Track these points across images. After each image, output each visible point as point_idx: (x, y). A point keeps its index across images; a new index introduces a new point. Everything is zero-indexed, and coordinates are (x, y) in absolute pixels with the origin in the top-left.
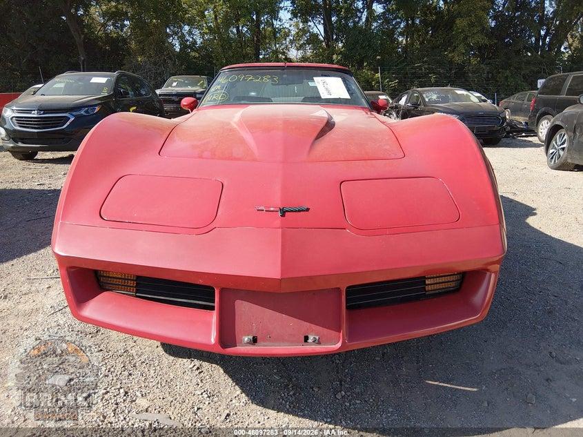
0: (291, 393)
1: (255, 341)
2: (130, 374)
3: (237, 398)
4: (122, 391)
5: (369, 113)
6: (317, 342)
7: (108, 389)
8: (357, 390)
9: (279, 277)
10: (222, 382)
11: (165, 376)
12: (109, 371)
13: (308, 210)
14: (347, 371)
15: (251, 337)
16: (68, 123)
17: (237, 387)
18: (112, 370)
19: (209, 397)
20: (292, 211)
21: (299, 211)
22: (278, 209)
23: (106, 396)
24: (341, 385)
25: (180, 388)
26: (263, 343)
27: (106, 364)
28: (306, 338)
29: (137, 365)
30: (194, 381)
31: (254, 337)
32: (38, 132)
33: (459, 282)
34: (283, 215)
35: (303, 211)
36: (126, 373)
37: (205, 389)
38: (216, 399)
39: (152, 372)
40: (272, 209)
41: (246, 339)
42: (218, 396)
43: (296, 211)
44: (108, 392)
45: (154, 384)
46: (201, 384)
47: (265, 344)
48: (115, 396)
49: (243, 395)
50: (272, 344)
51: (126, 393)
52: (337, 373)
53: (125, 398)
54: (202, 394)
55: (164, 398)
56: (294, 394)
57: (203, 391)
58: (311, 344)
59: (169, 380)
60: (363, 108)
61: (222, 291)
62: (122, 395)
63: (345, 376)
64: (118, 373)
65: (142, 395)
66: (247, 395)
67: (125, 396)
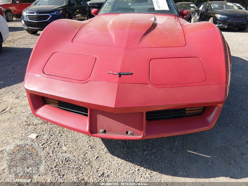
0: (125, 150)
1: (105, 132)
2: (61, 135)
3: (102, 150)
4: (57, 143)
5: (177, 18)
6: (132, 134)
7: (52, 141)
8: (154, 151)
9: (114, 107)
10: (98, 142)
11: (75, 138)
12: (53, 134)
13: (132, 74)
14: (151, 142)
15: (103, 130)
16: (49, 18)
17: (103, 145)
18: (55, 133)
19: (91, 148)
20: (124, 75)
21: (128, 75)
22: (118, 73)
23: (51, 145)
24: (147, 148)
25: (80, 143)
26: (108, 133)
27: (53, 130)
28: (127, 133)
29: (65, 131)
30: (86, 141)
31: (104, 130)
32: (37, 22)
33: (202, 110)
34: (120, 76)
35: (129, 74)
36: (60, 135)
37: (90, 145)
38: (94, 149)
39: (70, 135)
40: (115, 73)
41: (101, 131)
42: (95, 148)
43: (126, 75)
44: (52, 143)
45: (70, 140)
46: (89, 142)
47: (109, 133)
48: (54, 145)
49: (106, 148)
50: (112, 133)
51: (59, 144)
52: (147, 142)
53: (58, 146)
54: (88, 147)
55: (73, 147)
56: (126, 150)
57: (89, 145)
58: (129, 135)
59: (76, 139)
60: (175, 16)
61: (91, 110)
62: (57, 144)
63: (150, 144)
64: (57, 134)
65: (65, 145)
66: (107, 149)
67: (58, 145)
